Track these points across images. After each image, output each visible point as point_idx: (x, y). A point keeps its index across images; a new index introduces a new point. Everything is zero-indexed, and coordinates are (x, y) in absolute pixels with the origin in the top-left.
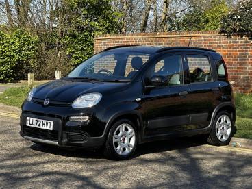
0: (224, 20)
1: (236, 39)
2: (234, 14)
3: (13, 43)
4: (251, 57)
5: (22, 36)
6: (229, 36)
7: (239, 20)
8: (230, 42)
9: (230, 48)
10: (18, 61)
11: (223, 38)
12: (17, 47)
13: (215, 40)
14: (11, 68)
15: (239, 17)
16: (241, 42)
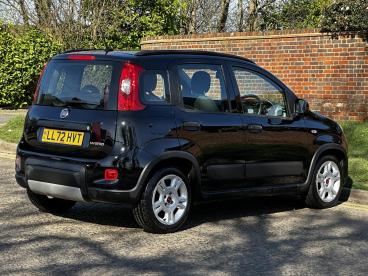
0: (327, 13)
1: (344, 41)
2: (341, 4)
3: (25, 50)
4: (366, 67)
5: (39, 40)
6: (334, 37)
7: (349, 13)
8: (336, 46)
9: (337, 54)
10: (33, 76)
11: (326, 39)
12: (31, 57)
13: (314, 43)
14: (23, 87)
15: (348, 8)
16: (352, 45)
